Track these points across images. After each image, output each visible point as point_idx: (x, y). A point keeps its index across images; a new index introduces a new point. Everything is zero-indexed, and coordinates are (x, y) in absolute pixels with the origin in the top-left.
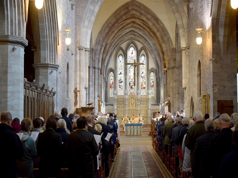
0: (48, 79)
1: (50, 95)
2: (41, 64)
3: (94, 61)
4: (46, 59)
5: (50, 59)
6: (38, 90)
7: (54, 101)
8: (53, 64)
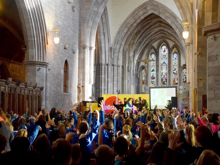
0: (36, 75)
1: (34, 90)
2: (29, 62)
3: (113, 59)
4: (34, 57)
5: (38, 57)
6: (9, 85)
7: (41, 95)
8: (42, 61)
